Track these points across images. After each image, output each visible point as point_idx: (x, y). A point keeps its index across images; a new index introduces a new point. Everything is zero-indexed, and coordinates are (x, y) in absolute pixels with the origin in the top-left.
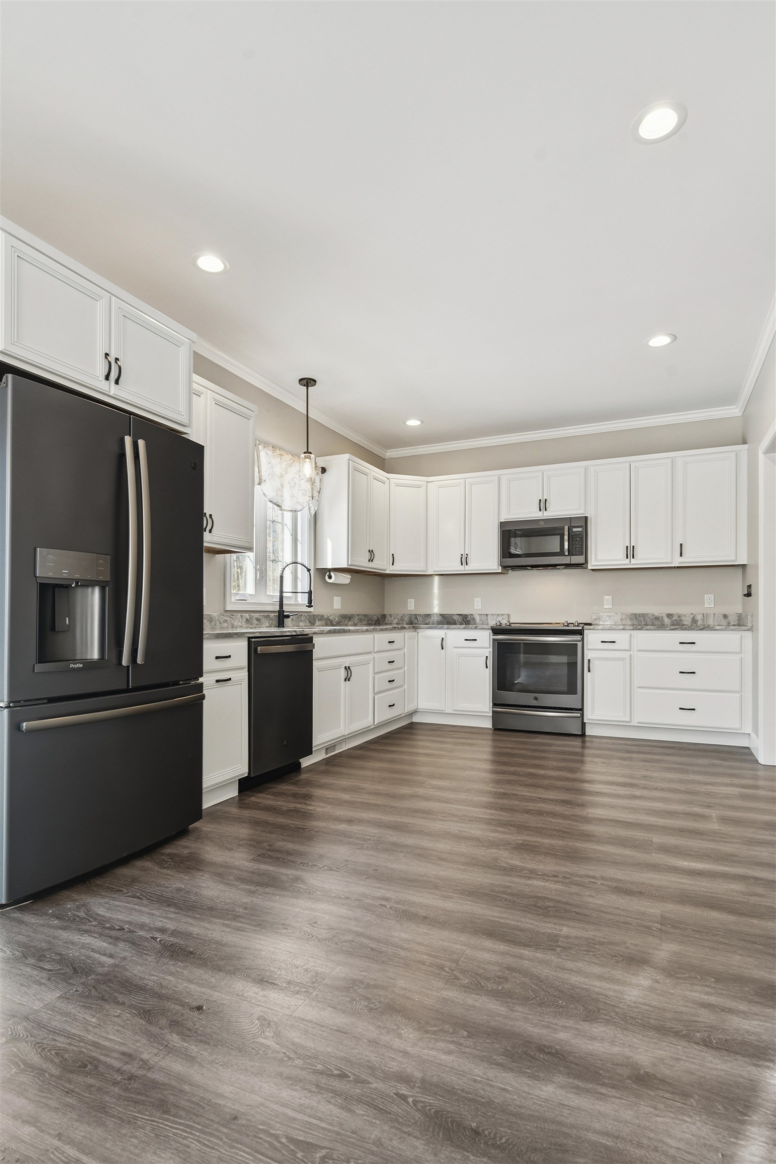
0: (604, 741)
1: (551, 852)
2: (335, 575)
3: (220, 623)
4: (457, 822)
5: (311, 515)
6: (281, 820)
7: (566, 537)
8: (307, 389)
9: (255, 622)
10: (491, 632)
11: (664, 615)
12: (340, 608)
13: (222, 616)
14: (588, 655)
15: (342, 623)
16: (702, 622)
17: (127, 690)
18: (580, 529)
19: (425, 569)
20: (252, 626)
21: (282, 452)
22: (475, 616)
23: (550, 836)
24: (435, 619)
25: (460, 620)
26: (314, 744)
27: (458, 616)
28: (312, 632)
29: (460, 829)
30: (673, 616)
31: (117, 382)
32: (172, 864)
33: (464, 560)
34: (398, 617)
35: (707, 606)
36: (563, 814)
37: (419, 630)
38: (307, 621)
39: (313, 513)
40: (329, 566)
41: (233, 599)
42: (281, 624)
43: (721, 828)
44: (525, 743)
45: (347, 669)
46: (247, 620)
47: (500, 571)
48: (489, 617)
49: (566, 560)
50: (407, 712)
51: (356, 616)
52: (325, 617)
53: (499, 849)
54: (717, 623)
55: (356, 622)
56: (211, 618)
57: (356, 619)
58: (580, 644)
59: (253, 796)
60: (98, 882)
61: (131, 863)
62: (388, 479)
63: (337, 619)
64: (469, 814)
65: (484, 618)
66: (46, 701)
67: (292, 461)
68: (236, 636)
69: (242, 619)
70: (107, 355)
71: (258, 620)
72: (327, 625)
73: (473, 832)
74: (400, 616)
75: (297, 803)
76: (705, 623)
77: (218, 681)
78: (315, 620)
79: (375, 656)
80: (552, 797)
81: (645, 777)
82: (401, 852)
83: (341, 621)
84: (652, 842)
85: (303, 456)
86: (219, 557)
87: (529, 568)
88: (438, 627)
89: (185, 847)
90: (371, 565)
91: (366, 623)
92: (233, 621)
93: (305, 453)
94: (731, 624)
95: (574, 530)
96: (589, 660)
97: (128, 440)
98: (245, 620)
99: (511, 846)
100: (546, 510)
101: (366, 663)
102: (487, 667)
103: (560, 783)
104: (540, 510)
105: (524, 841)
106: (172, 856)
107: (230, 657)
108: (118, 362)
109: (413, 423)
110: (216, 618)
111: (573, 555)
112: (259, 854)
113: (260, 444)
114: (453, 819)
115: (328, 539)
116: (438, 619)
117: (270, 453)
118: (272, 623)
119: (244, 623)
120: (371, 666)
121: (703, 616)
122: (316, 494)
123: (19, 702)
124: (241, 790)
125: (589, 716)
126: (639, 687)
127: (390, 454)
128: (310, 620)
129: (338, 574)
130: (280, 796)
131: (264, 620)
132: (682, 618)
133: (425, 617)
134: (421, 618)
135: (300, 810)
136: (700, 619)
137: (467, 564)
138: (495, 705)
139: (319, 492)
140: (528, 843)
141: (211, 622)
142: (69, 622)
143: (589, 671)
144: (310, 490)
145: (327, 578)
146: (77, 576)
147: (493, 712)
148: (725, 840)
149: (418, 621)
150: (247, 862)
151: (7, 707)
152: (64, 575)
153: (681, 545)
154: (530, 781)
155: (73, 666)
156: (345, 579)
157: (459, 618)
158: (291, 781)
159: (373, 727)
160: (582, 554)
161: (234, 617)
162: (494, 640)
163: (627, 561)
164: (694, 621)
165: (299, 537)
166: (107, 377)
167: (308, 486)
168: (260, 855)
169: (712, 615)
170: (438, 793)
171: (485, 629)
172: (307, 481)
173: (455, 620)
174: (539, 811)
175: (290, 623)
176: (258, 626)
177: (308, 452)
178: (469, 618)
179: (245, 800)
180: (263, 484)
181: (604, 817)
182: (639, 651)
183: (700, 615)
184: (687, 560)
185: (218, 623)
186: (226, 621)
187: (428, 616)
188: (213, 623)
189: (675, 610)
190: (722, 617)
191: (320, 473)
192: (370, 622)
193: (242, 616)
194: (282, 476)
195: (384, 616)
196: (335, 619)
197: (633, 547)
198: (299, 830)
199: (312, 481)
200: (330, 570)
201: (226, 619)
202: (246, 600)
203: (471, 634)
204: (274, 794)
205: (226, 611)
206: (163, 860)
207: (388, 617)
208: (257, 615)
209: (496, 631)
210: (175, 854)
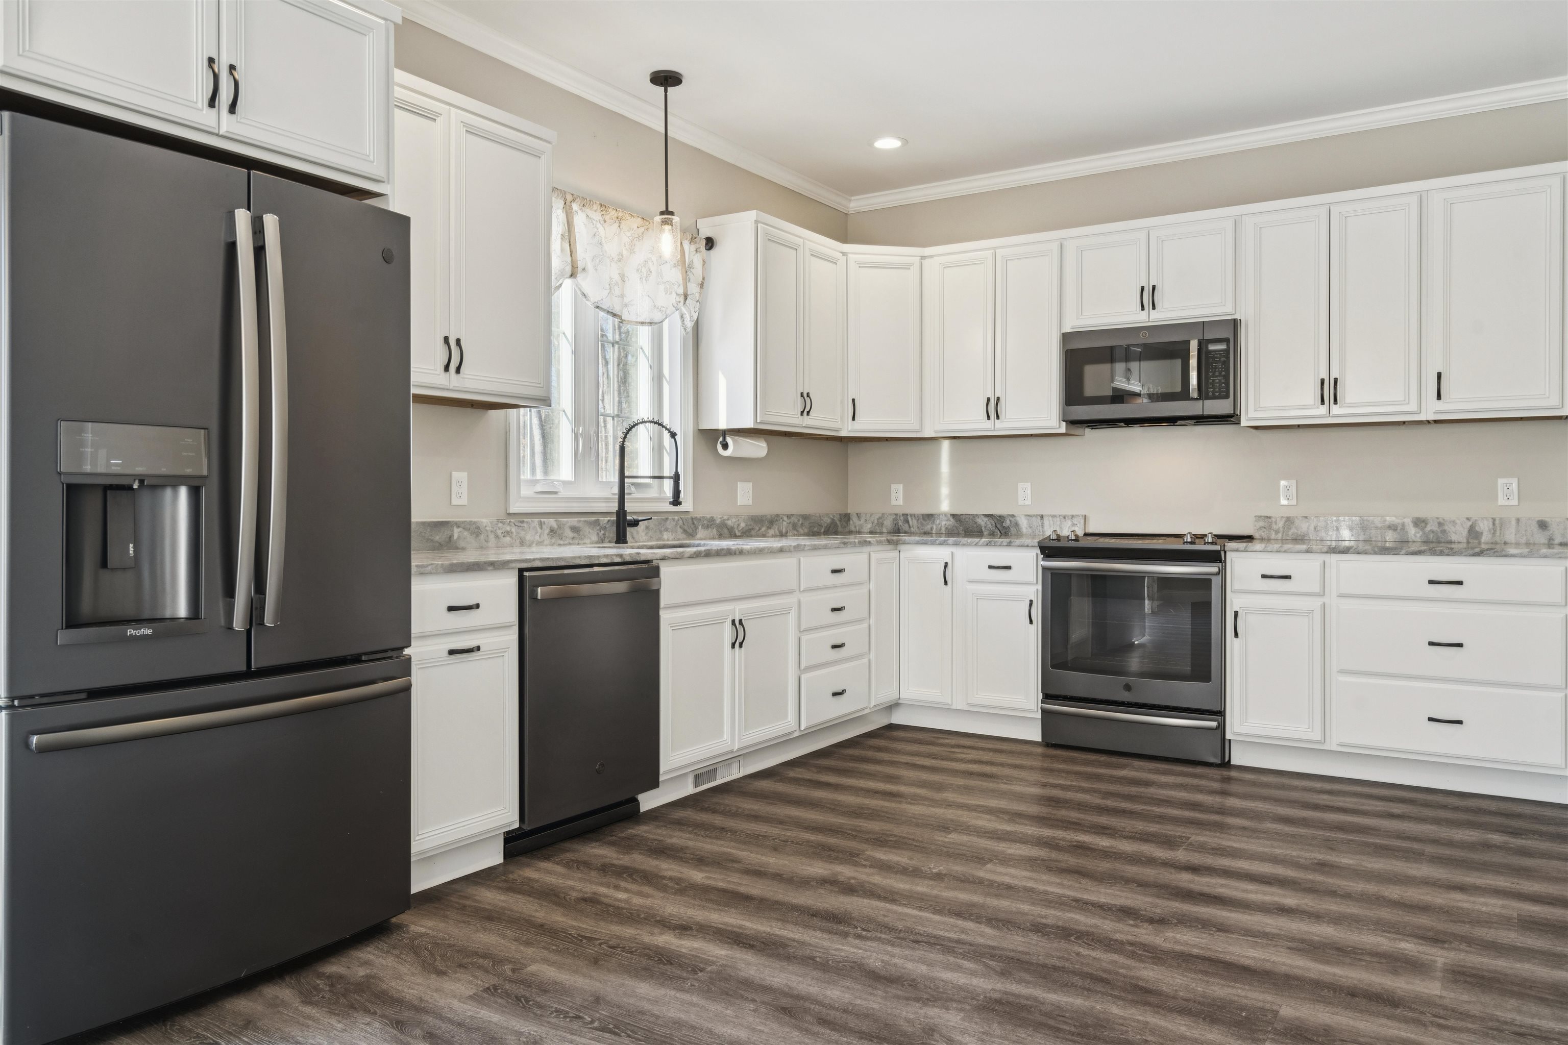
0: (1265, 779)
1: (1052, 1022)
2: (734, 442)
3: (497, 537)
4: (889, 942)
5: (685, 329)
6: (558, 918)
7: (1193, 362)
8: (666, 91)
9: (569, 534)
10: (1039, 552)
11: (1408, 521)
12: (750, 503)
13: (500, 525)
14: (1234, 602)
15: (753, 533)
16: (1490, 536)
17: (248, 674)
18: (1222, 347)
19: (917, 427)
20: (561, 542)
21: (620, 214)
22: (1018, 519)
23: (1066, 986)
24: (944, 523)
25: (990, 526)
26: (663, 768)
27: (985, 519)
28: (658, 556)
29: (887, 958)
30: (1426, 524)
31: (232, 109)
32: (327, 996)
33: (993, 408)
34: (872, 519)
35: (1501, 501)
36: (1111, 940)
37: (902, 547)
38: (679, 530)
39: (690, 324)
40: (722, 425)
41: (525, 491)
42: (621, 539)
43: (1444, 993)
44: (1098, 778)
45: (738, 625)
46: (552, 531)
47: (1063, 430)
48: (1046, 522)
49: (1196, 408)
50: (875, 706)
51: (785, 518)
52: (718, 521)
53: (947, 1009)
54: (1525, 538)
55: (784, 531)
56: (478, 528)
57: (784, 526)
58: (1216, 582)
59: (528, 865)
60: (187, 1024)
61: (258, 989)
62: (844, 254)
63: (743, 525)
64: (919, 928)
65: (1036, 522)
66: (83, 696)
67: (642, 229)
68: (490, 568)
69: (541, 528)
70: (211, 61)
71: (575, 529)
72: (721, 536)
73: (910, 966)
74: (877, 517)
75: (602, 884)
76: (1497, 539)
77: (452, 652)
78: (696, 528)
79: (802, 599)
80: (1103, 899)
81: (1321, 866)
82: (753, 1000)
83: (752, 529)
84: (1275, 1013)
85: (658, 218)
86: (494, 414)
87: (1122, 424)
88: (938, 542)
89: (367, 963)
90: (807, 421)
91: (806, 530)
92: (522, 533)
93: (662, 213)
94: (1557, 541)
95: (1212, 347)
96: (1236, 613)
97: (242, 218)
98: (547, 531)
99: (974, 1002)
100: (1154, 308)
101: (785, 612)
102: (1031, 622)
103: (1131, 870)
104: (1143, 308)
105: (1006, 993)
106: (333, 980)
107: (478, 606)
108: (234, 72)
109: (888, 144)
110: (487, 528)
111: (1208, 398)
112: (487, 985)
113: (573, 201)
114: (883, 936)
115: (720, 373)
116: (948, 523)
117: (597, 216)
118: (604, 534)
119: (545, 537)
120: (792, 618)
121: (1494, 524)
122: (693, 288)
123: (32, 697)
124: (509, 854)
125: (1235, 727)
126: (1342, 672)
127: (857, 204)
128: (686, 527)
129: (741, 440)
130: (578, 868)
131: (586, 529)
132: (1446, 528)
133: (924, 520)
134: (915, 522)
135: (603, 899)
136: (1487, 529)
137: (998, 417)
138: (1048, 697)
139: (702, 285)
140: (1011, 999)
141: (477, 536)
142: (135, 552)
143: (1236, 635)
144: (681, 282)
145: (719, 447)
146: (140, 469)
147: (1044, 711)
148: (1442, 1021)
149: (910, 527)
150: (459, 1001)
151: (7, 708)
152: (113, 468)
153: (1439, 375)
154: (1071, 861)
155: (133, 632)
156: (758, 448)
157: (988, 523)
158: (610, 838)
159: (797, 734)
160: (1227, 397)
161: (525, 525)
162: (1045, 569)
163: (1323, 410)
164: (1473, 533)
165: (666, 371)
166: (212, 102)
167: (674, 275)
168: (488, 988)
169: (1514, 522)
170: (878, 879)
171: (1028, 546)
172: (675, 266)
173: (980, 527)
174: (1064, 929)
175: (643, 534)
176: (576, 541)
177: (667, 212)
178: (1007, 523)
179: (512, 872)
180: (580, 277)
181: (1196, 951)
182: (1341, 596)
183: (1486, 522)
184: (1450, 408)
185: (492, 536)
186: (508, 532)
187: (929, 517)
188: (482, 537)
189: (1432, 510)
190: (1535, 527)
191: (703, 248)
192: (815, 529)
193: (541, 524)
194: (621, 258)
195: (846, 517)
196: (739, 525)
197: (1336, 381)
198: (581, 941)
199: (686, 269)
200: (725, 433)
201: (508, 528)
202: (556, 493)
203: (1000, 555)
204: (568, 865)
205: (509, 514)
206: (316, 988)
207: (854, 518)
208: (573, 521)
209: (1049, 550)
210: (341, 977)
